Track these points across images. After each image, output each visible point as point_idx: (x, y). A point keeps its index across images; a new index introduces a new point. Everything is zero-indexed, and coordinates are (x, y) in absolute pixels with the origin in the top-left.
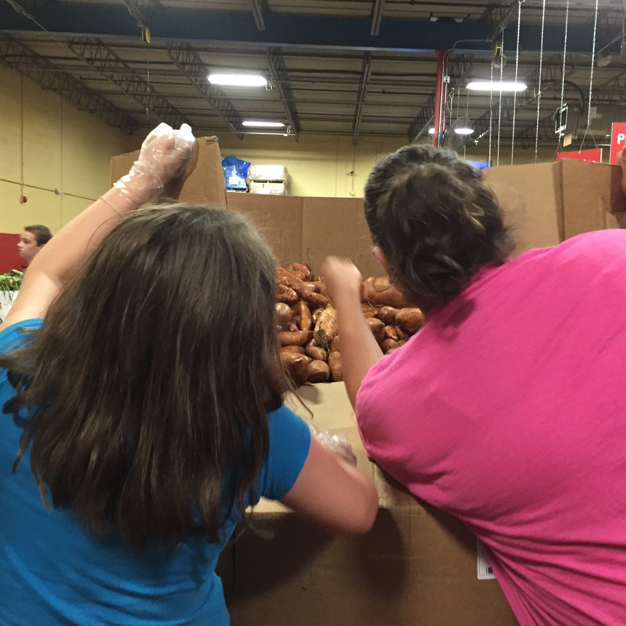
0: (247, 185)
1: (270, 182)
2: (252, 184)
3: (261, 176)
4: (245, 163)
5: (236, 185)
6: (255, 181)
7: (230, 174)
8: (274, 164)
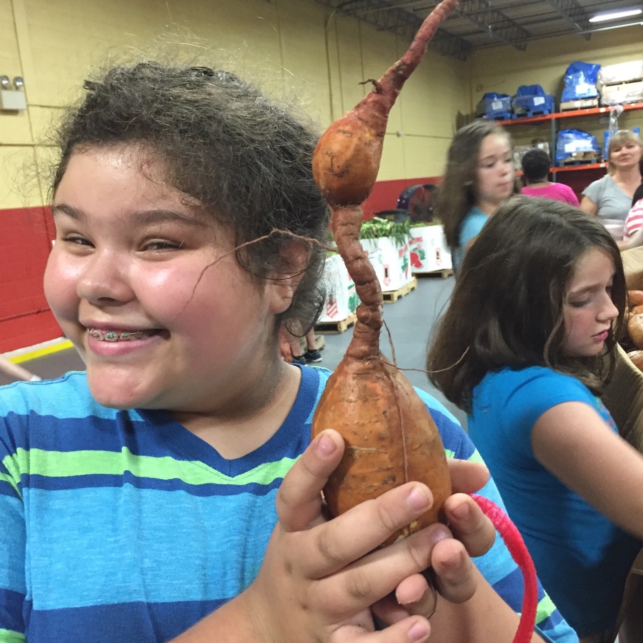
0: (598, 92)
1: (626, 83)
2: (605, 90)
3: (614, 78)
4: (594, 66)
5: (585, 94)
6: (608, 85)
7: (577, 83)
8: (629, 60)
